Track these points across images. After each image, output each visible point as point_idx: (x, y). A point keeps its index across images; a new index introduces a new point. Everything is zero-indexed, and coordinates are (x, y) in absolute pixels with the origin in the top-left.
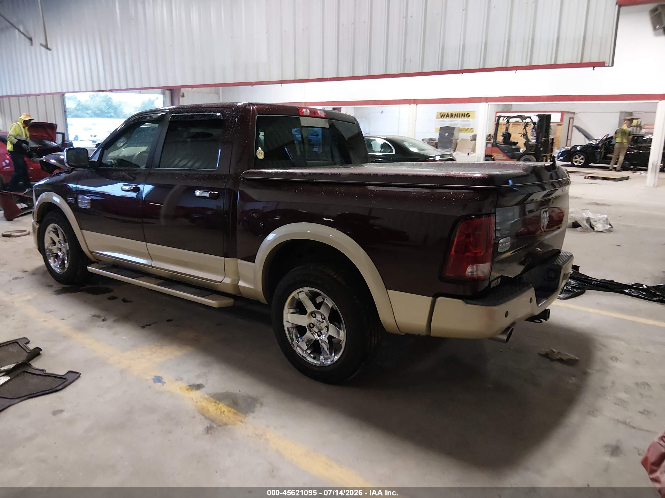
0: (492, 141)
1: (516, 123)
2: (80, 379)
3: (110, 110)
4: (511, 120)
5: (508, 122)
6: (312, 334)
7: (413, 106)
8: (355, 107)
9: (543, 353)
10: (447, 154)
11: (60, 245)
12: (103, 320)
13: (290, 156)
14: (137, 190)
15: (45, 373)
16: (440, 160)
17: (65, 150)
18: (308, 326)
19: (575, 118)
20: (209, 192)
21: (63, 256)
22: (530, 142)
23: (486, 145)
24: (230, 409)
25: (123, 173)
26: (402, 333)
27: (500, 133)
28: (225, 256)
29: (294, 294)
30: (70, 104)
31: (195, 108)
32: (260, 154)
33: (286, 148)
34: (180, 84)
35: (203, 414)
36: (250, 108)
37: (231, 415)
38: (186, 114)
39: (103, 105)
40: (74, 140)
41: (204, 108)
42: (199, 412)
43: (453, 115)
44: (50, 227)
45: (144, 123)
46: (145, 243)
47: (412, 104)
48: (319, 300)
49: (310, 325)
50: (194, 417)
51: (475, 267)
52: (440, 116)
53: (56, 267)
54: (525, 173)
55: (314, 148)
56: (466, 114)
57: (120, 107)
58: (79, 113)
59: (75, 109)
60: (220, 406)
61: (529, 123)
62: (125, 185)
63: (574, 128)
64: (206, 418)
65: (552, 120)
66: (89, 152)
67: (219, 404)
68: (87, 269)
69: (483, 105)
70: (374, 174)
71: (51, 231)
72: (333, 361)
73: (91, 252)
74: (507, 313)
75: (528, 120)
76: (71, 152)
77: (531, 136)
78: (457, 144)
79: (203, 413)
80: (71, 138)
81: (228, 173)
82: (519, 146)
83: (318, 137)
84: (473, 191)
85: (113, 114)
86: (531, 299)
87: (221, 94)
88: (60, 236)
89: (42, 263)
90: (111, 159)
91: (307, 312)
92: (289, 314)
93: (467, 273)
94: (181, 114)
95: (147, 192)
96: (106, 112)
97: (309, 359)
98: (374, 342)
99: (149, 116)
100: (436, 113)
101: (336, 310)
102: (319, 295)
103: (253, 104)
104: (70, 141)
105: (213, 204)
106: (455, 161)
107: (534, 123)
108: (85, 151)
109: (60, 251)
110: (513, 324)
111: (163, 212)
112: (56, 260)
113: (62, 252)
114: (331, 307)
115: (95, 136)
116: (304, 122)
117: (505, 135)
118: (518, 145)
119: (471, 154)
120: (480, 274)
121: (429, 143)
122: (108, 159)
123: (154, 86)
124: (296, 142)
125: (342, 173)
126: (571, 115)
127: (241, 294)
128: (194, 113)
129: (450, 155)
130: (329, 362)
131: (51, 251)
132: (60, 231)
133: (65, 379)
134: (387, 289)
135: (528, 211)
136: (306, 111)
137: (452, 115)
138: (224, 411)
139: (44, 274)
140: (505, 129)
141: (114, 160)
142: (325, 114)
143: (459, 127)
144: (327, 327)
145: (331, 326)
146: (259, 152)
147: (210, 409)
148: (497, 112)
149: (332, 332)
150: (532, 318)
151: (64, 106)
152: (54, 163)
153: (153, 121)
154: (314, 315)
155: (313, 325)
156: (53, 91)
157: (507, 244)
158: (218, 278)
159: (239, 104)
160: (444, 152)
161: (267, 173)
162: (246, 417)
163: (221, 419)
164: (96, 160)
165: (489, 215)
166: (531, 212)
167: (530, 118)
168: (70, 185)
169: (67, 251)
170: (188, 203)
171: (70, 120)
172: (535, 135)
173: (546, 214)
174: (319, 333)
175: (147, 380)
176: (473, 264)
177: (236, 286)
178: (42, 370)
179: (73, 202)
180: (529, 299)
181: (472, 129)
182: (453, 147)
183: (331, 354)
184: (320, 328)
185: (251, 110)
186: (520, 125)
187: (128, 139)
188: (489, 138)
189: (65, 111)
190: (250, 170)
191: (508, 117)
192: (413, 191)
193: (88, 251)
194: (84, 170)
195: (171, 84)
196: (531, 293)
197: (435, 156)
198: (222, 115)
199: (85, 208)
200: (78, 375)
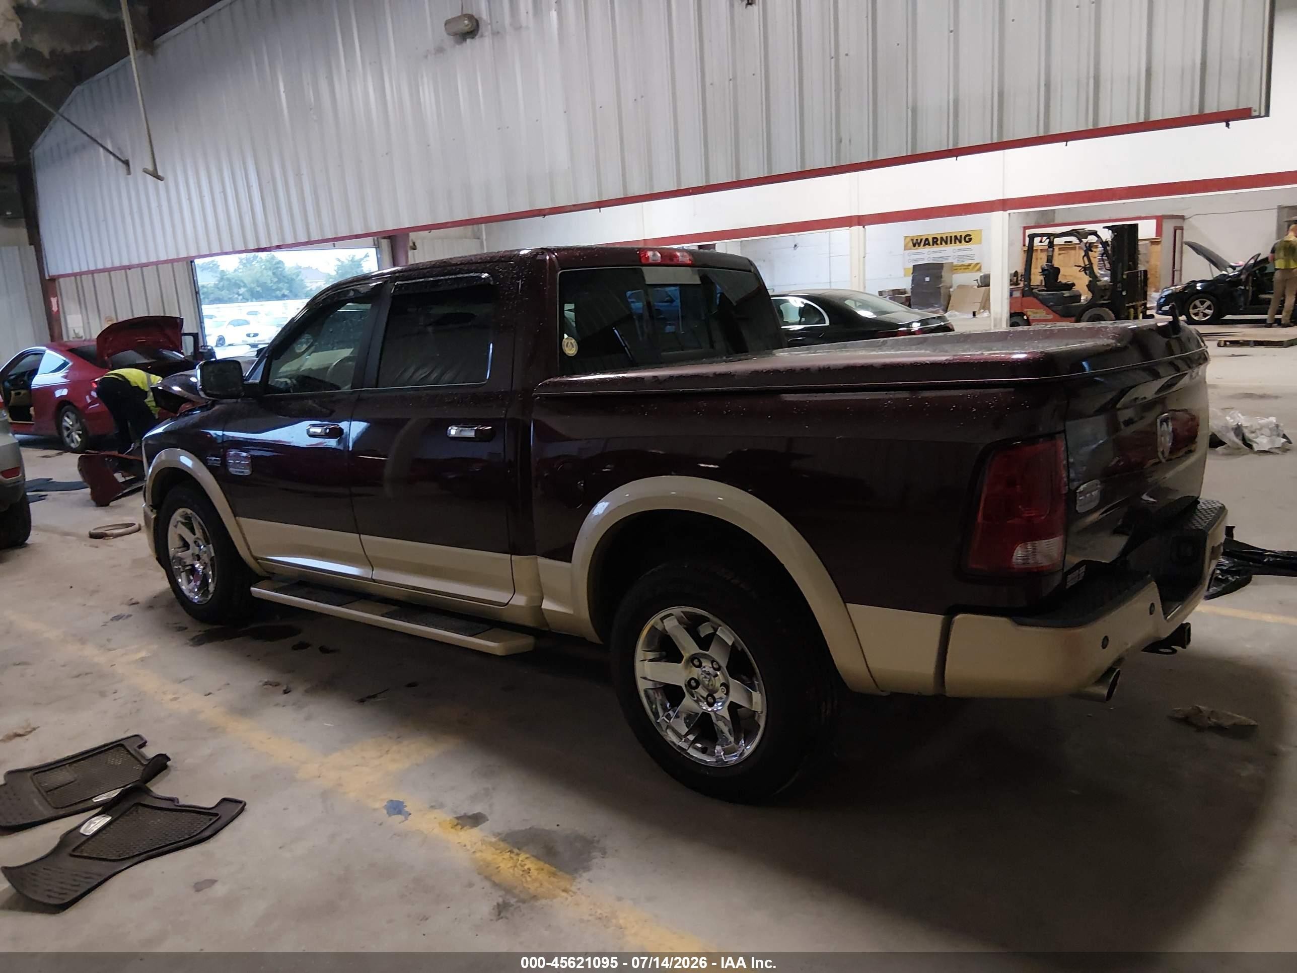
0: (1022, 285)
1: (1068, 246)
2: (244, 813)
3: (281, 285)
4: (1057, 241)
5: (1051, 245)
6: (697, 701)
7: (857, 229)
8: (741, 241)
9: (1179, 716)
10: (934, 318)
11: (197, 548)
12: (284, 690)
13: (624, 345)
14: (337, 433)
15: (177, 804)
16: (921, 331)
17: (197, 367)
18: (685, 685)
19: (1185, 227)
20: (476, 428)
21: (204, 569)
22: (1101, 281)
23: (1011, 295)
24: (541, 864)
25: (310, 402)
26: (882, 691)
27: (1036, 268)
28: (514, 550)
29: (654, 621)
30: (205, 279)
31: (439, 267)
32: (570, 347)
33: (615, 331)
34: (407, 225)
35: (487, 878)
36: (546, 259)
37: (543, 877)
38: (423, 280)
39: (268, 276)
40: (217, 346)
41: (456, 265)
42: (479, 874)
43: (937, 241)
44: (177, 516)
45: (342, 304)
46: (358, 535)
47: (855, 225)
48: (705, 630)
49: (689, 682)
50: (471, 885)
51: (1029, 546)
52: (911, 244)
53: (191, 591)
54: (1119, 344)
55: (666, 325)
56: (963, 237)
57: (300, 277)
58: (224, 293)
59: (216, 286)
60: (520, 859)
61: (1093, 243)
62: (314, 426)
63: (1186, 247)
64: (496, 885)
65: (1141, 235)
66: (243, 366)
67: (518, 854)
68: (250, 592)
69: (999, 218)
70: (802, 369)
71: (180, 523)
72: (741, 754)
73: (256, 559)
74: (1106, 639)
75: (1092, 239)
76: (210, 368)
77: (1099, 269)
78: (950, 296)
79: (487, 874)
80: (211, 342)
81: (510, 388)
82: (1078, 291)
83: (674, 304)
84: (1012, 390)
85: (286, 292)
86: (1152, 605)
87: (484, 237)
88: (197, 531)
89: (165, 584)
90: (286, 377)
91: (682, 657)
92: (646, 662)
93: (1014, 560)
94: (414, 281)
95: (356, 437)
96: (274, 288)
97: (692, 752)
98: (825, 712)
99: (353, 290)
100: (903, 239)
101: (743, 649)
102: (703, 620)
103: (550, 251)
104: (209, 348)
105: (483, 451)
106: (954, 330)
107: (1105, 244)
108: (237, 366)
109: (198, 560)
110: (1119, 661)
111: (388, 471)
112: (192, 578)
113: (203, 562)
114: (730, 644)
115: (256, 335)
116: (652, 276)
117: (1046, 272)
118: (1075, 288)
119: (980, 313)
120: (1042, 561)
121: (893, 298)
122: (280, 378)
123: (360, 232)
124: (635, 317)
125: (736, 372)
126: (1178, 223)
127: (548, 625)
128: (437, 276)
129: (940, 318)
130: (733, 759)
131: (180, 560)
132: (197, 521)
133: (217, 815)
134: (845, 603)
135: (1123, 422)
136: (654, 255)
137: (935, 241)
138: (529, 869)
139: (169, 606)
140: (1045, 260)
141: (290, 379)
142: (691, 257)
143: (952, 263)
144: (726, 685)
145: (734, 683)
146: (568, 343)
147: (502, 865)
148: (1025, 228)
149: (737, 695)
150: (1155, 646)
151: (194, 282)
152: (179, 391)
153: (359, 299)
154: (696, 662)
155: (698, 683)
156: (173, 256)
157: (1093, 493)
158: (501, 596)
159: (522, 253)
160: (928, 314)
161: (585, 383)
162: (574, 879)
163: (524, 887)
164: (257, 381)
165: (1051, 436)
166: (1129, 422)
167: (1095, 233)
168: (212, 432)
169: (212, 559)
170: (435, 452)
171: (206, 309)
172: (1108, 266)
173: (1168, 425)
174: (710, 700)
175: (375, 810)
176: (1025, 541)
177: (538, 610)
178: (172, 800)
179: (218, 464)
180: (1149, 605)
181: (978, 264)
182: (943, 301)
183: (737, 741)
184: (710, 688)
185: (548, 262)
186: (1074, 248)
187: (316, 336)
188: (1015, 279)
189: (197, 293)
190: (552, 380)
191: (1049, 235)
192: (887, 397)
193: (250, 557)
194: (237, 402)
195: (390, 226)
196: (1151, 594)
197: (912, 323)
198: (492, 276)
199: (242, 474)
200: (241, 806)
